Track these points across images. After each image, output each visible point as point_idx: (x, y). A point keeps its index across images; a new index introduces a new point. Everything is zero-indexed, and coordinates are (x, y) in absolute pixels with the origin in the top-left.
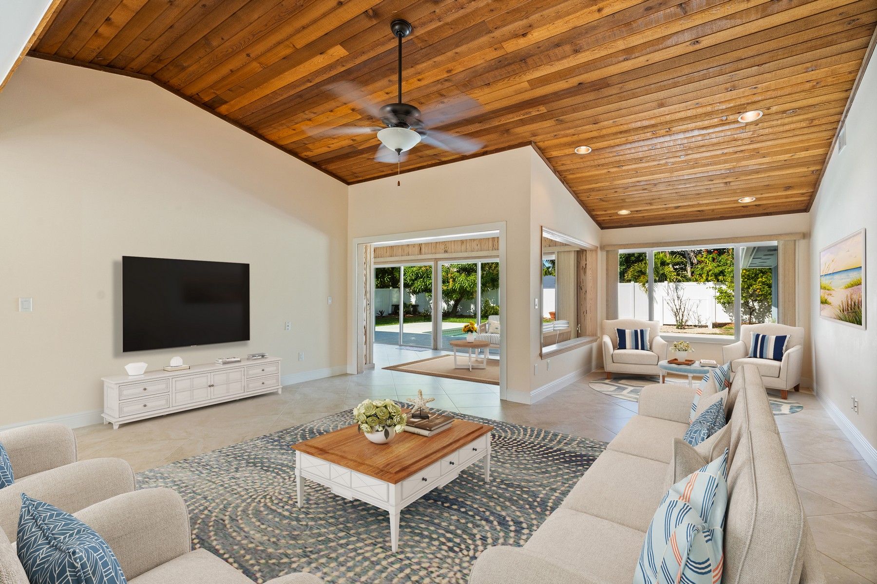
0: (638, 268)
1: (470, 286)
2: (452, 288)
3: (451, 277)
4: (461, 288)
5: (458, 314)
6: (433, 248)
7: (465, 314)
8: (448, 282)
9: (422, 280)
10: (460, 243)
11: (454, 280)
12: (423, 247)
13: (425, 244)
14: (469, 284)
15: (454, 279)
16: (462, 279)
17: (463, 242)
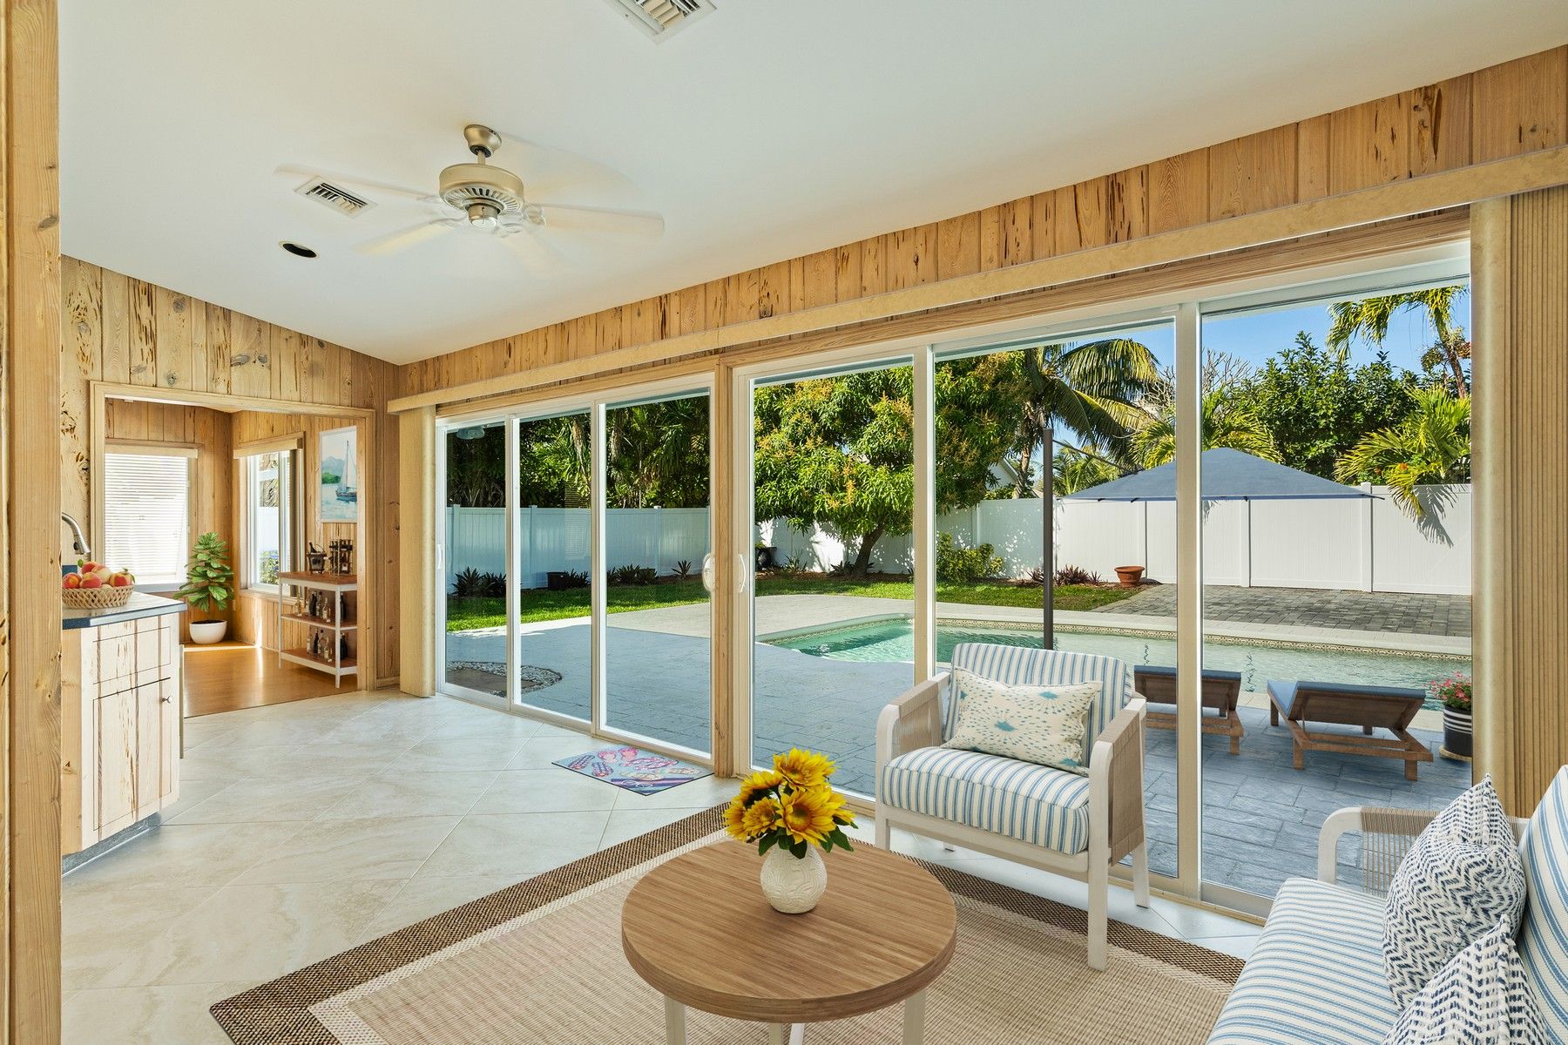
0: (1383, 444)
1: (900, 499)
2: (854, 505)
3: (851, 476)
4: (879, 505)
5: (870, 570)
6: (711, 307)
7: (889, 570)
8: (843, 489)
9: (774, 483)
10: (828, 266)
11: (858, 484)
12: (673, 307)
13: (680, 293)
14: (898, 493)
15: (857, 480)
16: (878, 482)
17: (845, 258)
